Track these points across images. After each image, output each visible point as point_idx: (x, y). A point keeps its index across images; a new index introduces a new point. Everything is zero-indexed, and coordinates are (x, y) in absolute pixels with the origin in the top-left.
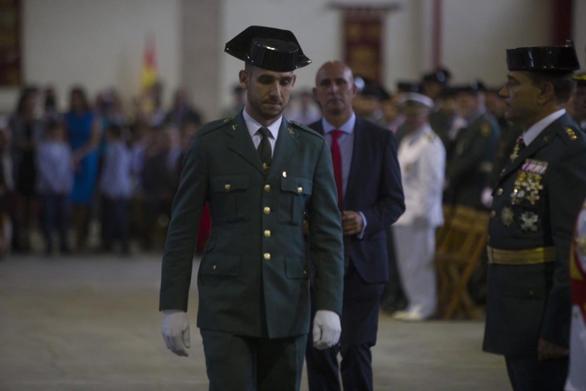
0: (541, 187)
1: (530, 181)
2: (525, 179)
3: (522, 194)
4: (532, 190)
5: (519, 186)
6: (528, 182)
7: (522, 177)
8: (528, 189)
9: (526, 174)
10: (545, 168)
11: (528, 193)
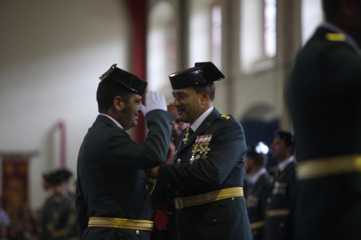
0: (209, 149)
1: (202, 148)
2: (199, 148)
3: (198, 157)
4: (204, 152)
5: (194, 153)
6: (200, 149)
7: (196, 147)
8: (201, 152)
9: (199, 144)
10: (210, 138)
11: (201, 155)
